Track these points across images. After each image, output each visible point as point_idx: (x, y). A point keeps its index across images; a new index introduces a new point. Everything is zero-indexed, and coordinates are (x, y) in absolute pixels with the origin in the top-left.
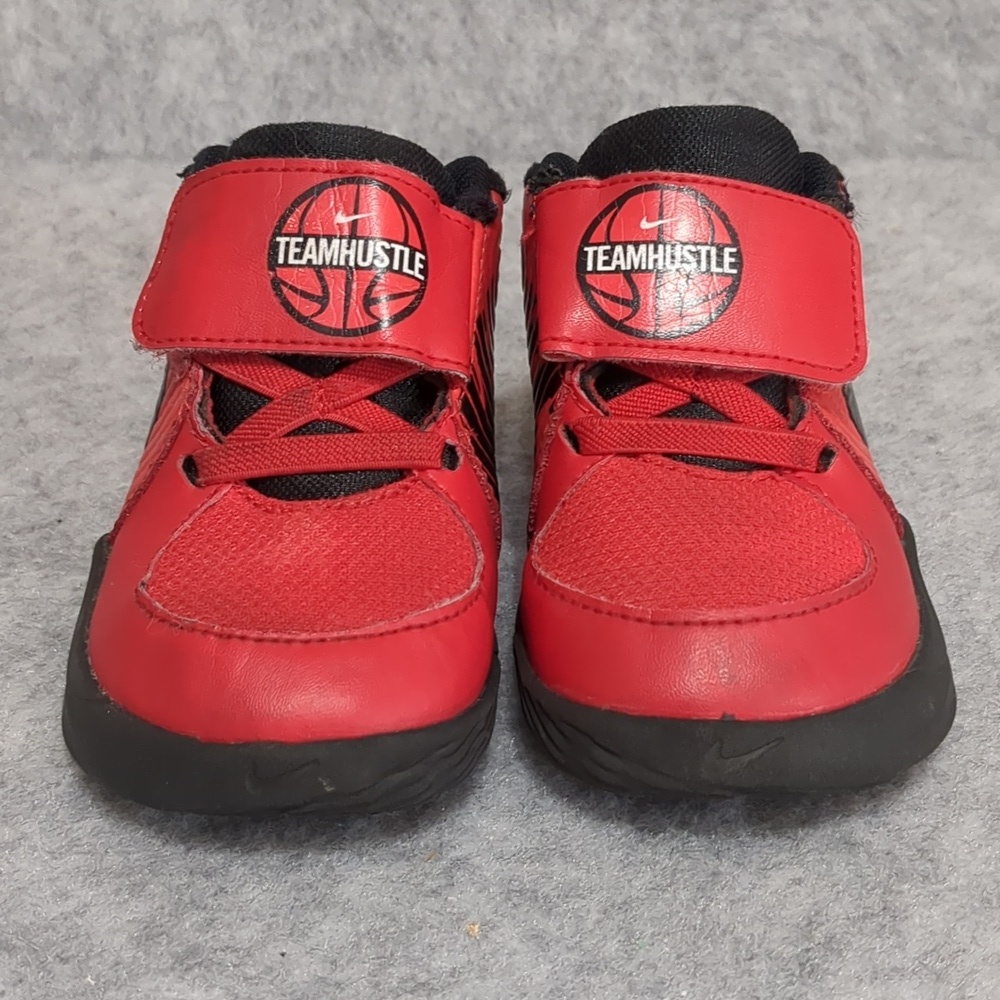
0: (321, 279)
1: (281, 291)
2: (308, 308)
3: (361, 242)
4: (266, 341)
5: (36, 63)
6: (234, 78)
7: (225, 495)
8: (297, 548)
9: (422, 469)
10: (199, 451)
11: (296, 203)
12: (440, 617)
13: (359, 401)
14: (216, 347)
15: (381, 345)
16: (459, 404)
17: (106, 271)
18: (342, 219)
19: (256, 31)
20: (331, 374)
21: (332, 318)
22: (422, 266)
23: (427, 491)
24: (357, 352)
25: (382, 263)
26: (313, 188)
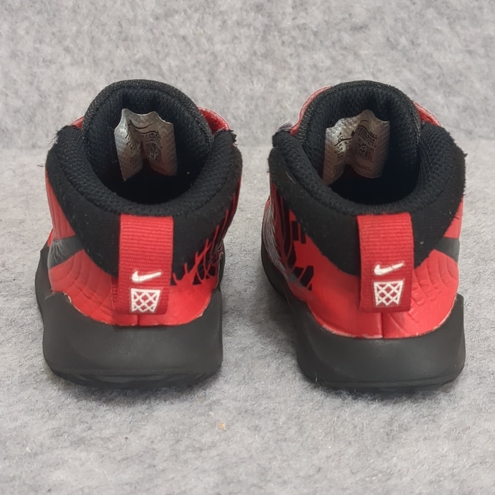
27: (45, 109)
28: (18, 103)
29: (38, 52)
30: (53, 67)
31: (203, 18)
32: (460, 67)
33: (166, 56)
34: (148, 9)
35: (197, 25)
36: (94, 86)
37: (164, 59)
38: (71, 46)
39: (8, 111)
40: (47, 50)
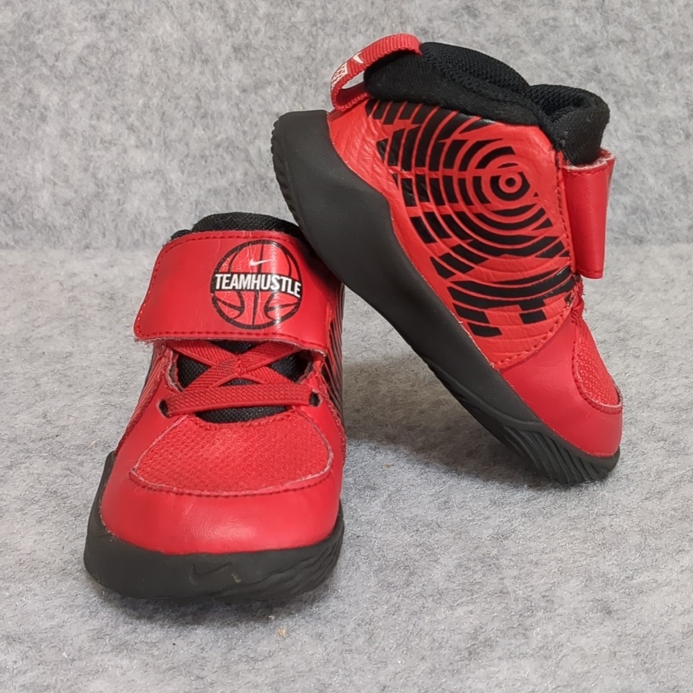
0: (240, 297)
1: (217, 304)
2: (232, 313)
3: (264, 276)
4: (208, 333)
5: (54, 195)
6: (172, 203)
7: (183, 421)
8: (223, 448)
9: (298, 405)
10: (169, 397)
11: (227, 256)
12: (306, 485)
13: (262, 367)
14: (179, 337)
15: (274, 334)
16: (320, 369)
17: (90, 306)
18: (253, 263)
19: (185, 175)
20: (245, 352)
21: (246, 319)
22: (299, 290)
23: (301, 418)
24: (261, 338)
25: (276, 288)
26: (237, 247)
27: (102, 202)
28: (69, 194)
29: (95, 130)
30: (114, 149)
31: (302, 92)
32: (628, 157)
33: (255, 138)
34: (233, 79)
35: (295, 99)
36: (164, 174)
37: (252, 142)
38: (137, 124)
39: (55, 204)
40: (106, 128)
